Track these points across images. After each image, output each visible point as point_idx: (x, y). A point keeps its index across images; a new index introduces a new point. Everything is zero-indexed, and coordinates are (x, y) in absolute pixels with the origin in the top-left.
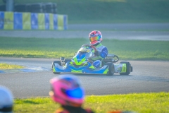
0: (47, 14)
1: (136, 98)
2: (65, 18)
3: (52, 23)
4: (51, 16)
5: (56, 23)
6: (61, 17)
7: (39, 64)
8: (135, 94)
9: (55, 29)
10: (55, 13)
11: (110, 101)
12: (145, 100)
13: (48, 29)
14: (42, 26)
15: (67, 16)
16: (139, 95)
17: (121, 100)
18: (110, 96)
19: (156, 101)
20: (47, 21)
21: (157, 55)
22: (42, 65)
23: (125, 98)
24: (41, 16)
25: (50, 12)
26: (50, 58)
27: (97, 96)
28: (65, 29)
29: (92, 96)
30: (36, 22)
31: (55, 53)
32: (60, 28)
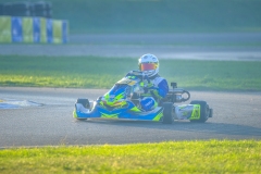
0: (36, 19)
1: (173, 148)
2: (64, 26)
3: (44, 33)
4: (43, 22)
5: (50, 33)
6: (58, 24)
7: (23, 96)
8: (172, 143)
9: (49, 42)
10: (48, 17)
11: (133, 154)
12: (187, 151)
13: (38, 42)
14: (28, 38)
15: (67, 22)
16: (178, 144)
17: (150, 151)
18: (134, 145)
19: (204, 154)
20: (37, 29)
21: (205, 82)
22: (27, 97)
23: (157, 149)
24: (27, 22)
25: (42, 16)
26: (40, 86)
27: (114, 146)
28: (65, 42)
29: (105, 146)
30: (20, 32)
31: (48, 79)
32: (57, 40)
